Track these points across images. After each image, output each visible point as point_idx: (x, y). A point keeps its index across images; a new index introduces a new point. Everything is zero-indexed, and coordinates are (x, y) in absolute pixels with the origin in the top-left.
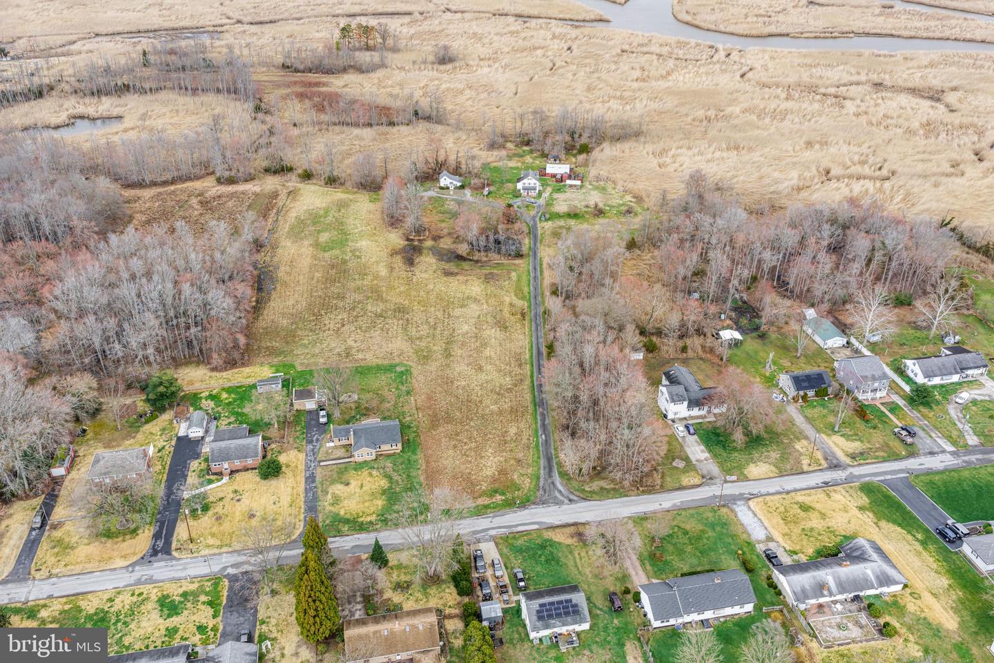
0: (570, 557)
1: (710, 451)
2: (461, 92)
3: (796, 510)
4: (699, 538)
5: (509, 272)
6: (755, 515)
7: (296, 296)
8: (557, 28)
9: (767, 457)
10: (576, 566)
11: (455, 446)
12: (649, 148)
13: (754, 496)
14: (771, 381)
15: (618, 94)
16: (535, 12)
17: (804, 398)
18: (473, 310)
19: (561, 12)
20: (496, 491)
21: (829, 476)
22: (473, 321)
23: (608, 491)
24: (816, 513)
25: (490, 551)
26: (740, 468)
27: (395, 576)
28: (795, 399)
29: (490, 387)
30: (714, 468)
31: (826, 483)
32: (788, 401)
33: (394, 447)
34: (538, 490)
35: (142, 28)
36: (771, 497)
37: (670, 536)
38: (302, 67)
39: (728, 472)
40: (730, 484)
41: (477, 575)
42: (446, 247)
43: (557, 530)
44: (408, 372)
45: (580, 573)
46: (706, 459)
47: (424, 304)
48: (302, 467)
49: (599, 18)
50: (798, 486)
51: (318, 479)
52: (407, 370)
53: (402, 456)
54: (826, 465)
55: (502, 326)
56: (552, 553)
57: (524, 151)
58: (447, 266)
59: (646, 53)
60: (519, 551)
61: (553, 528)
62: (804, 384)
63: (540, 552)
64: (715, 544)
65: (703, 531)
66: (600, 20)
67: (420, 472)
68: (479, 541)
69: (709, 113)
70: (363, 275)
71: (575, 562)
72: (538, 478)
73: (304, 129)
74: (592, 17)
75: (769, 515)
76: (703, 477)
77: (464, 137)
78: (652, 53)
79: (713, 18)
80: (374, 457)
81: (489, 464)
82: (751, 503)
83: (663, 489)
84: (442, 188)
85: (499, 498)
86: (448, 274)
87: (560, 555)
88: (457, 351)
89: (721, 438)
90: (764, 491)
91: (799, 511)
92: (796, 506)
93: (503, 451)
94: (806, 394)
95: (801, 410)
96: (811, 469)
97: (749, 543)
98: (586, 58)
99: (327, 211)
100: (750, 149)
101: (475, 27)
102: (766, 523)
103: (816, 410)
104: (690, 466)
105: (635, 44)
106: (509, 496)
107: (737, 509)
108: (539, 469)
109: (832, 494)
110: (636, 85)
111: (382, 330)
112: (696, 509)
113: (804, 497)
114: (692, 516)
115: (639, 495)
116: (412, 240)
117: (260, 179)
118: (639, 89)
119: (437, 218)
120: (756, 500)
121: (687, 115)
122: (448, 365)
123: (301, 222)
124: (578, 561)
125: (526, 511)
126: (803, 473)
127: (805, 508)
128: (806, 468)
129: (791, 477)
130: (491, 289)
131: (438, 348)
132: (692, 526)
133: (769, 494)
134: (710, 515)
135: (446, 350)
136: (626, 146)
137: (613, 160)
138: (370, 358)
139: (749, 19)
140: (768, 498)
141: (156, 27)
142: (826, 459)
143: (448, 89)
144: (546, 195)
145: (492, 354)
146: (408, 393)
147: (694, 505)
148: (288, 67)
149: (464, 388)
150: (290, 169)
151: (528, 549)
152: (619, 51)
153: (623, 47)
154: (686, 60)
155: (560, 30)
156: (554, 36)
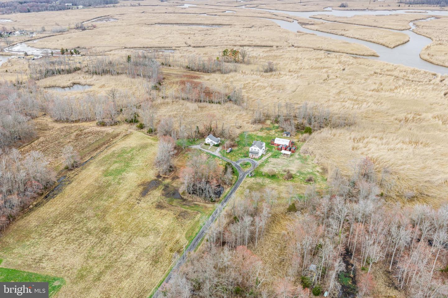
2: (265, 88)
7: (60, 205)
8: (344, 58)
12: (354, 135)
15: (355, 97)
16: (338, 49)
19: (352, 50)
22: (140, 250)
38: (195, 68)
42: (175, 185)
44: (58, 289)
49: (373, 54)
55: (156, 260)
57: (273, 127)
59: (390, 75)
66: (373, 56)
69: (409, 116)
70: (110, 197)
73: (166, 100)
74: (369, 53)
78: (392, 76)
79: (444, 58)
84: (206, 144)
86: (159, 206)
98: (351, 75)
101: (300, 55)
105: (385, 70)
110: (370, 93)
116: (160, 177)
118: (371, 96)
121: (393, 115)
122: (89, 289)
130: (175, 225)
135: (100, 273)
136: (339, 131)
143: (258, 86)
144: (265, 158)
148: (189, 68)
150: (137, 122)
152: (373, 73)
153: (377, 71)
154: (412, 81)
155: (345, 59)
156: (340, 62)
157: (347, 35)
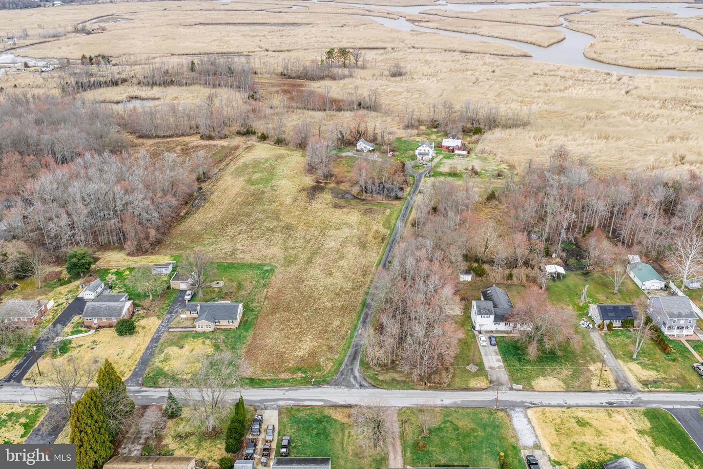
0: (340, 434)
1: (505, 361)
2: (401, 94)
3: (573, 423)
4: (468, 435)
5: (385, 209)
6: (530, 422)
7: (216, 211)
8: (488, 59)
9: (558, 373)
10: (342, 443)
11: (282, 330)
12: (532, 134)
13: (535, 405)
14: (583, 312)
15: (520, 99)
16: (476, 50)
17: (610, 326)
18: (346, 232)
19: (495, 50)
20: (299, 369)
21: (615, 397)
22: (340, 240)
23: (398, 382)
24: (592, 429)
25: (271, 418)
26: (529, 379)
27: (181, 426)
28: (601, 327)
29: (332, 288)
30: (504, 376)
31: (611, 404)
32: (593, 327)
33: (231, 324)
34: (336, 373)
35: (202, 52)
36: (551, 409)
37: (439, 429)
38: (294, 75)
39: (517, 381)
40: (514, 392)
41: (251, 437)
42: (344, 188)
43: (339, 409)
44: (272, 271)
45: (343, 449)
46: (499, 368)
47: (308, 225)
48: (154, 330)
49: (524, 54)
50: (581, 402)
51: (161, 341)
52: (271, 270)
53: (236, 332)
54: (616, 388)
55: (363, 245)
56: (325, 427)
57: (432, 132)
58: (338, 201)
59: (553, 75)
60: (297, 422)
61: (335, 406)
62: (610, 314)
63: (314, 426)
64: (481, 443)
65: (473, 430)
66: (525, 56)
67: (244, 346)
68: (266, 408)
69: (591, 114)
70: (272, 202)
71: (343, 439)
72: (340, 364)
73: (277, 110)
74: (519, 53)
75: (544, 425)
76: (491, 382)
77: (389, 121)
78: (557, 76)
79: (615, 56)
80: (212, 329)
81: (304, 347)
82: (529, 412)
83: (450, 388)
84: (357, 151)
85: (300, 374)
86: (336, 206)
87: (332, 430)
88: (318, 260)
89: (519, 352)
90: (545, 402)
91: (575, 425)
92: (573, 420)
93: (321, 338)
94: (611, 323)
95: (604, 338)
96: (599, 389)
97: (514, 448)
98: (504, 77)
99: (267, 160)
100: (618, 139)
101: (428, 57)
102: (538, 432)
103: (619, 339)
104: (481, 371)
105: (546, 70)
106: (309, 374)
107: (513, 415)
108: (345, 356)
109: (614, 414)
110: (537, 94)
111: (267, 239)
112: (473, 410)
113: (583, 413)
114: (468, 414)
115: (425, 390)
116: (321, 182)
117: (231, 138)
118: (539, 97)
119: (346, 170)
120: (535, 409)
121: (571, 115)
122: (305, 269)
123: (246, 166)
124: (346, 438)
125: (319, 389)
126: (590, 391)
127: (582, 423)
128: (594, 387)
129: (577, 394)
130: (365, 219)
131: (303, 257)
132: (464, 424)
133: (549, 406)
134: (486, 416)
135: (309, 258)
136: (513, 131)
137: (500, 140)
138: (248, 258)
139: (645, 58)
140: (547, 408)
141: (211, 51)
142: (617, 382)
143: (391, 92)
144: (436, 160)
145: (345, 264)
146: (264, 286)
147: (470, 405)
148: (285, 75)
149: (310, 287)
150: (254, 133)
151: (306, 421)
152: (531, 74)
153: (536, 72)
154: (584, 81)
155: (491, 60)
156: (485, 64)
157: (482, 33)
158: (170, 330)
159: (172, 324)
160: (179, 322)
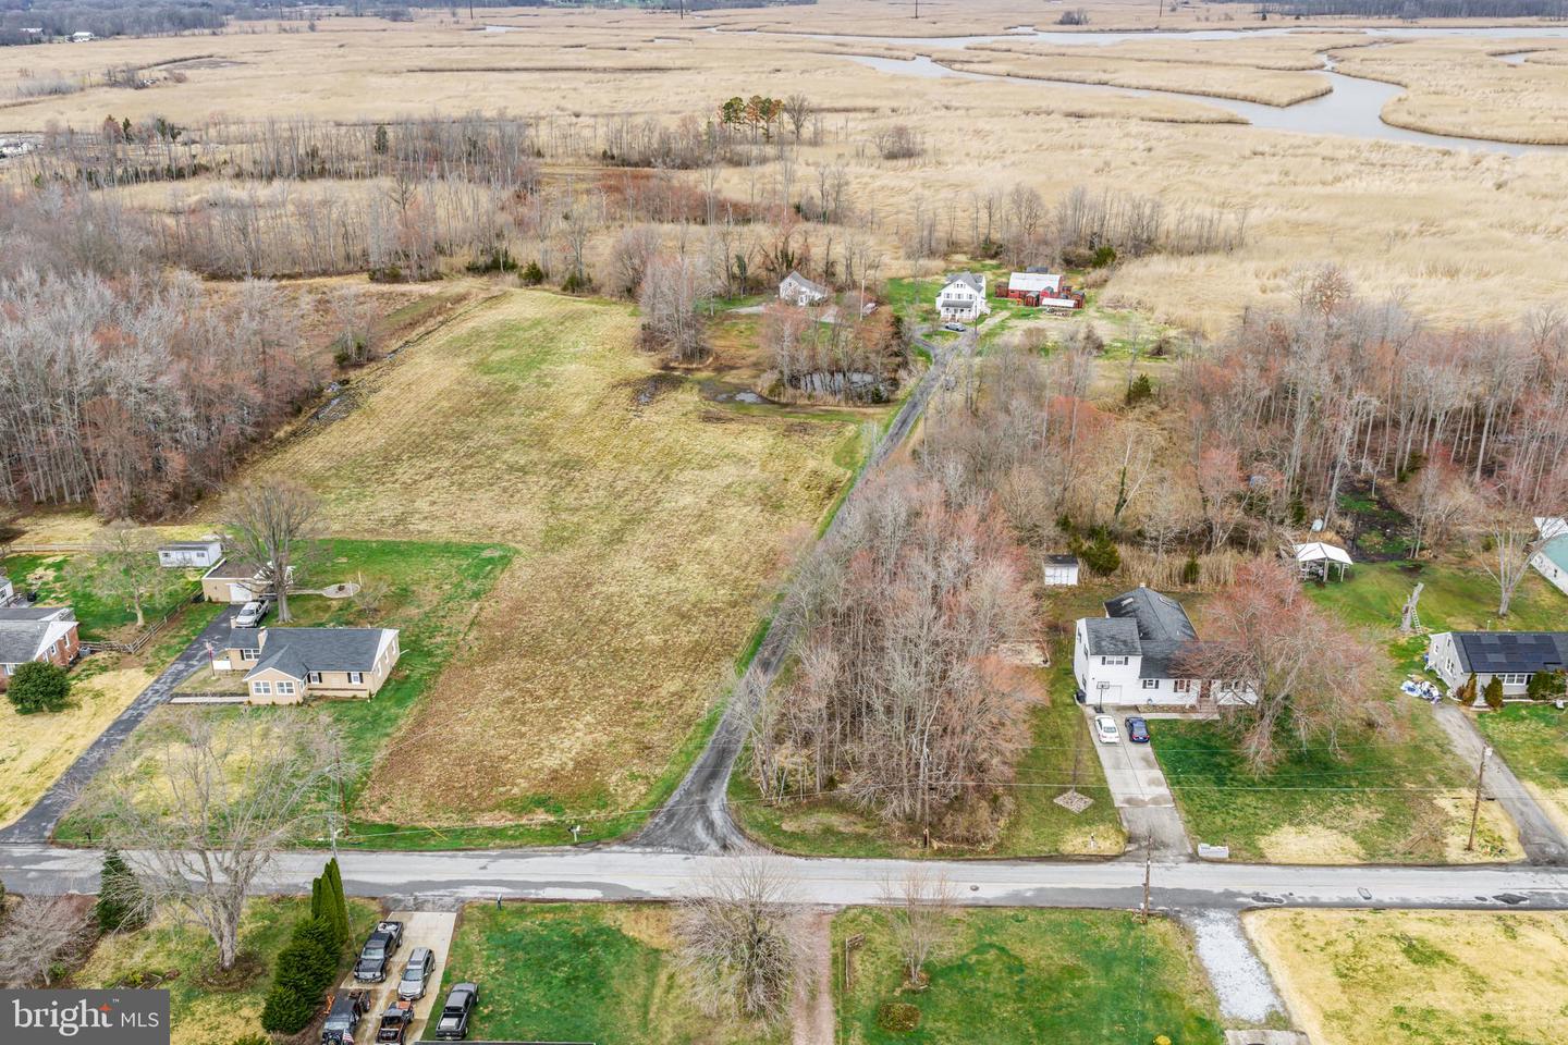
0: (642, 979)
1: (1174, 782)
3: (1395, 956)
4: (1053, 986)
5: (844, 423)
6: (1254, 951)
7: (377, 430)
9: (1339, 816)
10: (646, 1006)
11: (509, 701)
13: (1265, 903)
14: (1409, 656)
17: (1492, 694)
20: (541, 803)
21: (1522, 883)
22: (710, 491)
23: (842, 838)
24: (1458, 972)
25: (430, 932)
26: (1250, 831)
27: (140, 954)
28: (1465, 696)
30: (1171, 823)
31: (1511, 901)
32: (1443, 697)
33: (356, 683)
34: (653, 815)
36: (1321, 913)
37: (963, 967)
38: (636, 160)
39: (1213, 837)
40: (1203, 866)
41: (352, 984)
42: (735, 380)
43: (646, 911)
44: (504, 560)
46: (1156, 801)
47: (627, 459)
48: (127, 700)
49: (1226, 119)
50: (1415, 895)
51: (141, 727)
52: (504, 557)
53: (368, 707)
54: (1523, 856)
56: (596, 963)
58: (714, 408)
60: (511, 944)
61: (638, 903)
63: (564, 956)
65: (1072, 972)
67: (384, 741)
68: (418, 907)
70: (534, 410)
72: (669, 790)
74: (1215, 116)
75: (1299, 957)
76: (1130, 839)
80: (296, 697)
81: (567, 744)
82: (1251, 920)
83: (1003, 853)
84: (780, 301)
85: (541, 816)
86: (710, 419)
88: (640, 536)
89: (1218, 759)
90: (1302, 893)
91: (1400, 958)
92: (1394, 946)
93: (619, 723)
94: (1496, 684)
95: (1478, 724)
96: (1469, 858)
97: (1203, 1024)
99: (537, 323)
102: (1282, 978)
103: (1522, 728)
104: (1101, 805)
106: (569, 817)
107: (1201, 930)
108: (686, 769)
109: (1524, 930)
112: (1072, 916)
113: (1426, 926)
114: (1056, 928)
115: (921, 858)
117: (451, 279)
120: (1270, 913)
122: (601, 557)
123: (477, 334)
125: (594, 856)
126: (1443, 865)
127: (1421, 954)
128: (1454, 853)
129: (1401, 872)
130: (791, 445)
131: (600, 528)
132: (1042, 954)
133: (1316, 904)
134: (1112, 933)
135: (616, 531)
136: (1201, 262)
137: (1165, 278)
138: (441, 532)
140: (1308, 913)
142: (1524, 840)
144: (991, 322)
145: (716, 546)
146: (476, 595)
147: (1062, 901)
149: (608, 597)
150: (511, 267)
158: (175, 700)
159: (185, 686)
160: (205, 681)
